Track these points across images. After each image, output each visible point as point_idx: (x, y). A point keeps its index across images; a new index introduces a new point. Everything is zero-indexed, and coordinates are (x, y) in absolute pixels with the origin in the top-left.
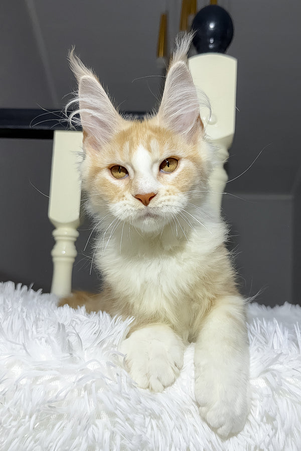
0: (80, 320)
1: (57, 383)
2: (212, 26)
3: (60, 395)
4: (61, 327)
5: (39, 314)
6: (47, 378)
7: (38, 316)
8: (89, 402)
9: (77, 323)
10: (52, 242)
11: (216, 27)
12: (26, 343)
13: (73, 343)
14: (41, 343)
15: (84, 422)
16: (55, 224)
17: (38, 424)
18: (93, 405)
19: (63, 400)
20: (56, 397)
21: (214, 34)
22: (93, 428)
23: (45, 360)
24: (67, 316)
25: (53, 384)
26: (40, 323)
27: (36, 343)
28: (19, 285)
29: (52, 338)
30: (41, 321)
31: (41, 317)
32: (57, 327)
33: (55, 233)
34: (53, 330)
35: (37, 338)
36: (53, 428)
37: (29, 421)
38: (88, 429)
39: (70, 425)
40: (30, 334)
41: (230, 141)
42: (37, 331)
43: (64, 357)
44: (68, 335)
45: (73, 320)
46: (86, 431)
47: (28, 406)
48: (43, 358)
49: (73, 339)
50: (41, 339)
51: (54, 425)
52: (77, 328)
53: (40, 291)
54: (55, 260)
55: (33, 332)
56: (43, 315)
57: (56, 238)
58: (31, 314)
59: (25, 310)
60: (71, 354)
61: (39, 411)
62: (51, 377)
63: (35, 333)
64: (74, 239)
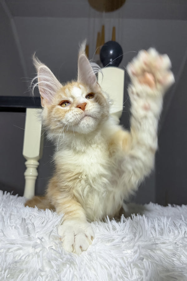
0: (34, 215)
1: (21, 251)
2: (111, 52)
3: (22, 258)
4: (24, 220)
5: (12, 212)
6: (15, 248)
7: (11, 213)
8: (38, 263)
9: (32, 217)
10: (25, 168)
11: (113, 52)
12: (4, 229)
13: (30, 229)
14: (12, 229)
15: (35, 274)
16: (26, 158)
17: (9, 275)
18: (40, 264)
19: (23, 261)
20: (20, 259)
21: (113, 57)
22: (40, 278)
23: (14, 238)
24: (27, 213)
25: (18, 252)
26: (12, 217)
27: (9, 229)
28: (6, 192)
29: (18, 226)
30: (13, 216)
31: (13, 213)
32: (21, 219)
33: (27, 163)
34: (19, 221)
35: (10, 226)
36: (17, 278)
37: (4, 273)
38: (37, 278)
39: (27, 276)
40: (6, 224)
41: (121, 114)
42: (10, 221)
43: (24, 237)
44: (27, 225)
45: (31, 215)
46: (35, 279)
47: (4, 264)
48: (13, 237)
49: (30, 226)
50: (12, 227)
51: (18, 276)
52: (32, 220)
53: (17, 195)
54: (26, 178)
55: (8, 222)
56: (14, 212)
57: (27, 166)
58: (7, 212)
59: (4, 210)
60: (29, 236)
61: (9, 268)
62: (17, 248)
63: (9, 223)
64: (37, 167)
